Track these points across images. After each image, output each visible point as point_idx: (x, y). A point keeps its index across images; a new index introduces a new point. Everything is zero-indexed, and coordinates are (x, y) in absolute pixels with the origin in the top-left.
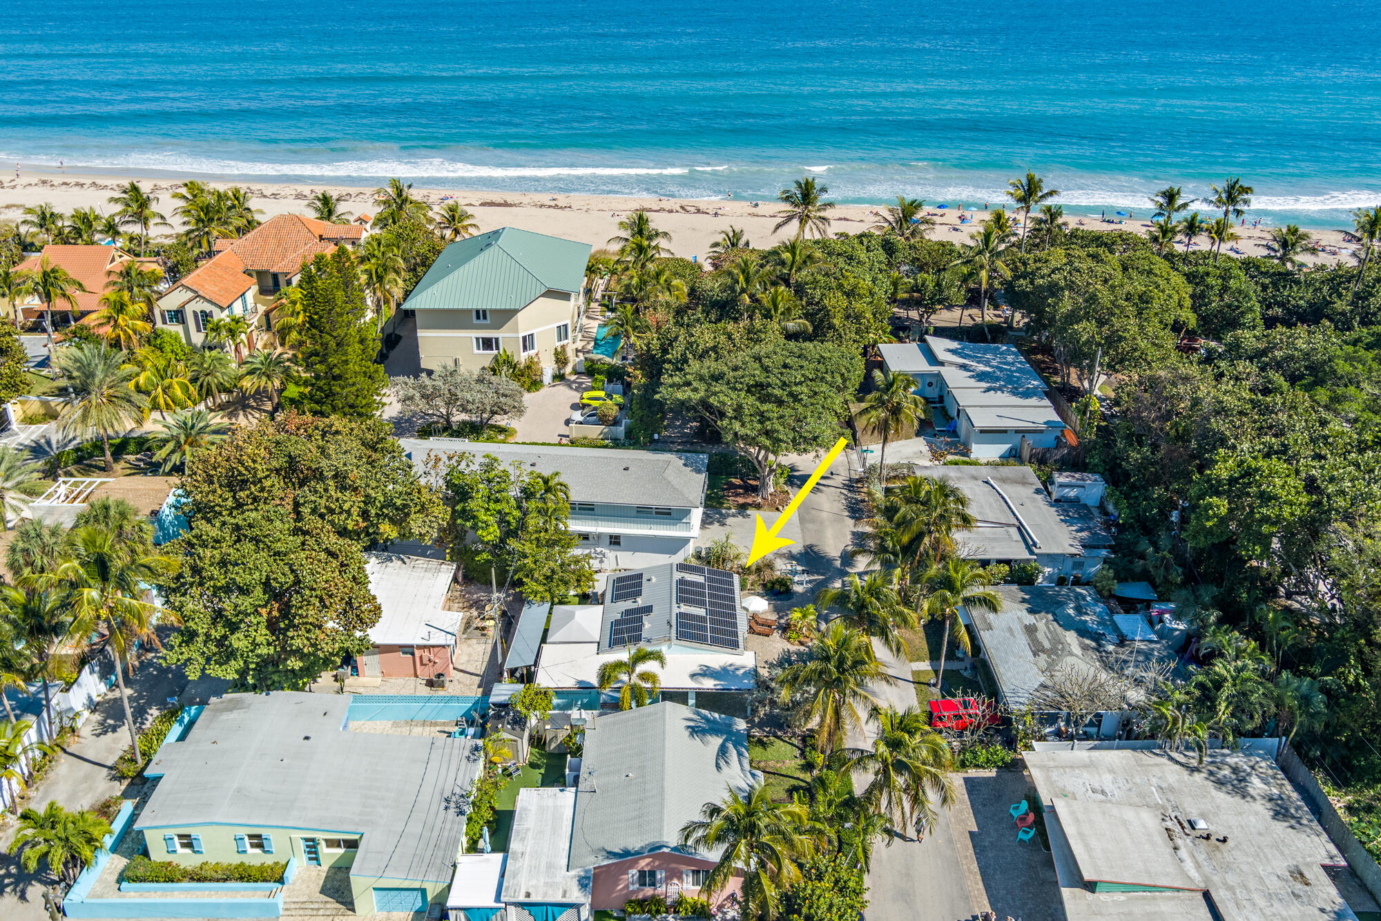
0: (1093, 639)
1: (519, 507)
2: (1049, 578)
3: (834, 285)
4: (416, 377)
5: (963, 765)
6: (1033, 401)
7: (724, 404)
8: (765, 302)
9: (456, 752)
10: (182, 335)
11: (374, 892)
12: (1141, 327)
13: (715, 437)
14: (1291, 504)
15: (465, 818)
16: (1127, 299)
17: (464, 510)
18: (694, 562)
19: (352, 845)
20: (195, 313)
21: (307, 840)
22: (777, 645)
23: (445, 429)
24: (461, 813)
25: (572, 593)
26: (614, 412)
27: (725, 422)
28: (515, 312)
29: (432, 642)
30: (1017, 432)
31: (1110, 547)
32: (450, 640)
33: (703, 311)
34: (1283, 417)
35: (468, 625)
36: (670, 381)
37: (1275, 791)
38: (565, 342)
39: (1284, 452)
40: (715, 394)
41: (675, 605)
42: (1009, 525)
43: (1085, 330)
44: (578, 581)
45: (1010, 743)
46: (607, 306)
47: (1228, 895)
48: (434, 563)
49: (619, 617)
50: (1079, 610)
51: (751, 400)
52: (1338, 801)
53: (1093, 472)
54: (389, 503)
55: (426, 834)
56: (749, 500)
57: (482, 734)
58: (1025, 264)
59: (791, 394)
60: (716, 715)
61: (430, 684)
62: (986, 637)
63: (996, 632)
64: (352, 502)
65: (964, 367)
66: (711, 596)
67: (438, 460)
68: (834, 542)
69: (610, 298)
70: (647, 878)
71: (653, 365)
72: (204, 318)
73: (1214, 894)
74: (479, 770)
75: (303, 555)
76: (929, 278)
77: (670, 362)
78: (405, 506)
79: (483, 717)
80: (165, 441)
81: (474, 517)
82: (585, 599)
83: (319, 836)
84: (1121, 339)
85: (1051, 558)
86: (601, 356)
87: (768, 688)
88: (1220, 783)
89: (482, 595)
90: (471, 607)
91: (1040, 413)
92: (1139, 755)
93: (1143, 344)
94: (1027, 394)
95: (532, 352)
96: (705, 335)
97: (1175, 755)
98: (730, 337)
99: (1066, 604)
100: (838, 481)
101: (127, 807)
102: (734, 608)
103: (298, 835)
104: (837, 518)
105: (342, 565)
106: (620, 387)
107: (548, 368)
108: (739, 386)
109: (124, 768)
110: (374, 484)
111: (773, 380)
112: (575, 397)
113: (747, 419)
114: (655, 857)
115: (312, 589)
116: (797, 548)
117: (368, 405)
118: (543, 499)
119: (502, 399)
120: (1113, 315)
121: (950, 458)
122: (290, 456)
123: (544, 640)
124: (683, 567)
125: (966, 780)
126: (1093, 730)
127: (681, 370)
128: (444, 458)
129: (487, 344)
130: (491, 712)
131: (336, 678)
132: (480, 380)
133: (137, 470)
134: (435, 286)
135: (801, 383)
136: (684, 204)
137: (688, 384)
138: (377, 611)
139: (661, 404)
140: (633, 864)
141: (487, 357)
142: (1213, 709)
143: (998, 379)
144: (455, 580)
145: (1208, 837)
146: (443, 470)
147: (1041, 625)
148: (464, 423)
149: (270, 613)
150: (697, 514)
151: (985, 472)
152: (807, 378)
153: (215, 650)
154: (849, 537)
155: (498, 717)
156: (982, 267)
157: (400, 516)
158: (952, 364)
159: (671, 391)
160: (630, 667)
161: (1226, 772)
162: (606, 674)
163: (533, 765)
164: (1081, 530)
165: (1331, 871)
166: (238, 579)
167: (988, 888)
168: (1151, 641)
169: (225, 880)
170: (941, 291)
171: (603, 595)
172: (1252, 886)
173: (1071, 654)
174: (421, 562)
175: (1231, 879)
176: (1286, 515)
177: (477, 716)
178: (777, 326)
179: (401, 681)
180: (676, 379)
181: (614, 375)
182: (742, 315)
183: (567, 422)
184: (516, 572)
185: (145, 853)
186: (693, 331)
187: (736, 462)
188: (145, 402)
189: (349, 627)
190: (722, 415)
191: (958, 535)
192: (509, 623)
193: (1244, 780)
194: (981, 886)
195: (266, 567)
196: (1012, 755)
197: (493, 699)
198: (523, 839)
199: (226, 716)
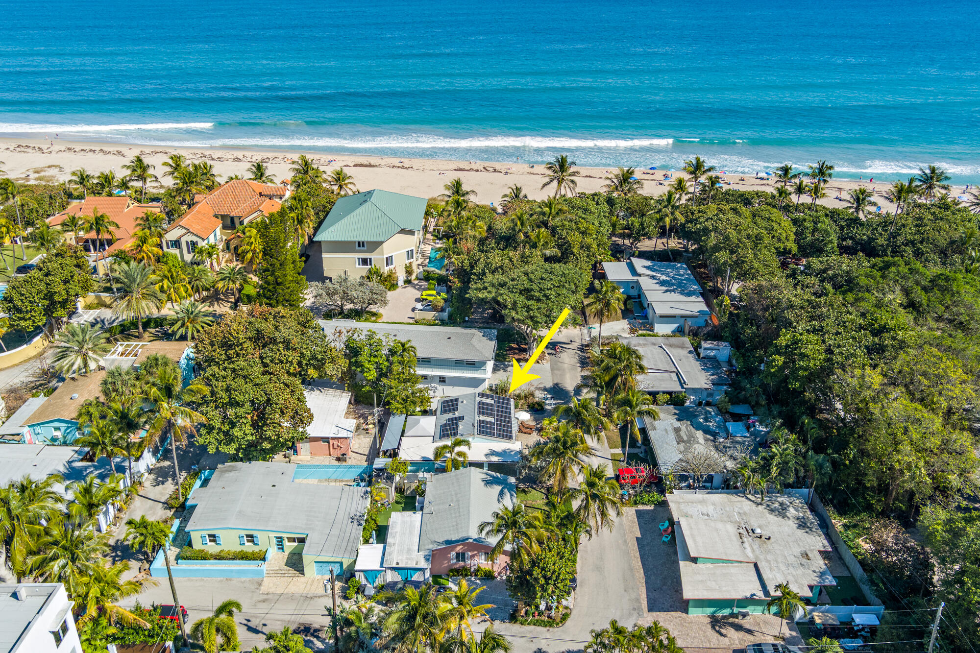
0: (712, 435)
1: (388, 360)
2: (694, 402)
3: (574, 227)
4: (323, 282)
5: (635, 503)
6: (693, 298)
7: (506, 301)
8: (532, 238)
9: (355, 494)
10: (179, 255)
11: (315, 564)
12: (755, 255)
13: (502, 319)
14: (814, 359)
15: (362, 527)
16: (748, 238)
17: (356, 362)
18: (488, 392)
19: (302, 541)
20: (187, 242)
21: (277, 538)
22: (534, 438)
23: (340, 314)
24: (360, 524)
25: (418, 409)
26: (441, 303)
27: (507, 311)
28: (382, 242)
29: (339, 436)
30: (682, 317)
31: (729, 384)
32: (350, 435)
33: (496, 243)
34: (824, 310)
35: (358, 427)
36: (475, 286)
37: (801, 515)
38: (411, 260)
39: (821, 330)
40: (501, 295)
41: (477, 416)
42: (671, 372)
43: (723, 256)
44: (422, 402)
45: (662, 492)
46: (436, 236)
47: (767, 564)
48: (338, 392)
49: (445, 422)
50: (706, 419)
51: (522, 298)
52: (838, 522)
53: (725, 341)
54: (314, 357)
55: (342, 535)
56: (522, 357)
57: (370, 484)
58: (692, 214)
59: (545, 295)
60: (499, 475)
61: (338, 459)
62: (652, 434)
63: (658, 431)
64: (293, 356)
65: (653, 277)
66: (497, 411)
67: (340, 332)
68: (570, 382)
69: (438, 231)
70: (460, 556)
71: (465, 275)
72: (193, 245)
73: (759, 564)
74: (368, 503)
75: (271, 386)
76: (635, 221)
77: (475, 274)
78: (323, 359)
79: (369, 476)
80: (176, 321)
81: (362, 366)
82: (425, 413)
83: (285, 535)
84: (743, 262)
85: (694, 391)
86: (433, 269)
87: (527, 459)
88: (772, 511)
89: (366, 411)
90: (359, 417)
91: (696, 305)
92: (730, 496)
93: (756, 265)
94: (689, 294)
95: (391, 267)
96: (496, 258)
97: (750, 496)
98: (511, 260)
99: (699, 416)
100: (575, 345)
101: (177, 523)
102: (510, 418)
103: (273, 535)
104: (573, 367)
105: (292, 391)
106: (445, 288)
107: (401, 276)
108: (515, 290)
109: (173, 502)
110: (305, 346)
111: (535, 287)
112: (417, 294)
113: (519, 310)
114: (464, 545)
115: (277, 404)
116: (549, 384)
117: (297, 300)
118: (402, 356)
119: (375, 296)
120: (739, 247)
121: (641, 332)
122: (257, 330)
123: (402, 435)
124: (482, 395)
125: (636, 511)
126: (709, 485)
127: (481, 279)
128: (345, 332)
129: (365, 262)
130: (374, 474)
131: (285, 456)
132: (361, 284)
133: (157, 338)
134: (333, 227)
135: (551, 289)
136: (486, 165)
137: (485, 288)
138: (311, 417)
139: (470, 299)
140: (453, 549)
141: (364, 270)
142: (769, 471)
143: (673, 285)
144: (350, 403)
145: (761, 537)
146: (344, 338)
147: (683, 428)
148: (351, 310)
149: (252, 417)
150: (490, 365)
151: (660, 341)
152: (554, 286)
153: (222, 437)
154: (580, 378)
155: (378, 476)
156: (667, 215)
157: (320, 365)
158: (646, 275)
159: (475, 292)
160: (451, 449)
161: (777, 505)
162: (438, 453)
163: (397, 502)
164: (713, 375)
165: (824, 554)
166: (237, 399)
167: (643, 565)
168: (745, 437)
169: (233, 559)
170: (643, 229)
171: (436, 411)
172: (779, 560)
173: (698, 443)
174: (331, 391)
175: (769, 557)
176: (811, 365)
177: (366, 476)
178: (539, 253)
179: (321, 458)
180: (479, 286)
181: (442, 281)
182: (519, 245)
183: (413, 310)
184: (386, 397)
185: (190, 544)
186: (489, 255)
187: (514, 334)
188: (164, 297)
189: (295, 426)
190: (506, 307)
191: (640, 377)
192: (382, 426)
193: (785, 509)
194: (640, 564)
195: (252, 392)
196: (663, 498)
197: (375, 466)
198: (394, 537)
199: (228, 475)
